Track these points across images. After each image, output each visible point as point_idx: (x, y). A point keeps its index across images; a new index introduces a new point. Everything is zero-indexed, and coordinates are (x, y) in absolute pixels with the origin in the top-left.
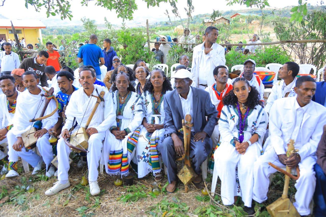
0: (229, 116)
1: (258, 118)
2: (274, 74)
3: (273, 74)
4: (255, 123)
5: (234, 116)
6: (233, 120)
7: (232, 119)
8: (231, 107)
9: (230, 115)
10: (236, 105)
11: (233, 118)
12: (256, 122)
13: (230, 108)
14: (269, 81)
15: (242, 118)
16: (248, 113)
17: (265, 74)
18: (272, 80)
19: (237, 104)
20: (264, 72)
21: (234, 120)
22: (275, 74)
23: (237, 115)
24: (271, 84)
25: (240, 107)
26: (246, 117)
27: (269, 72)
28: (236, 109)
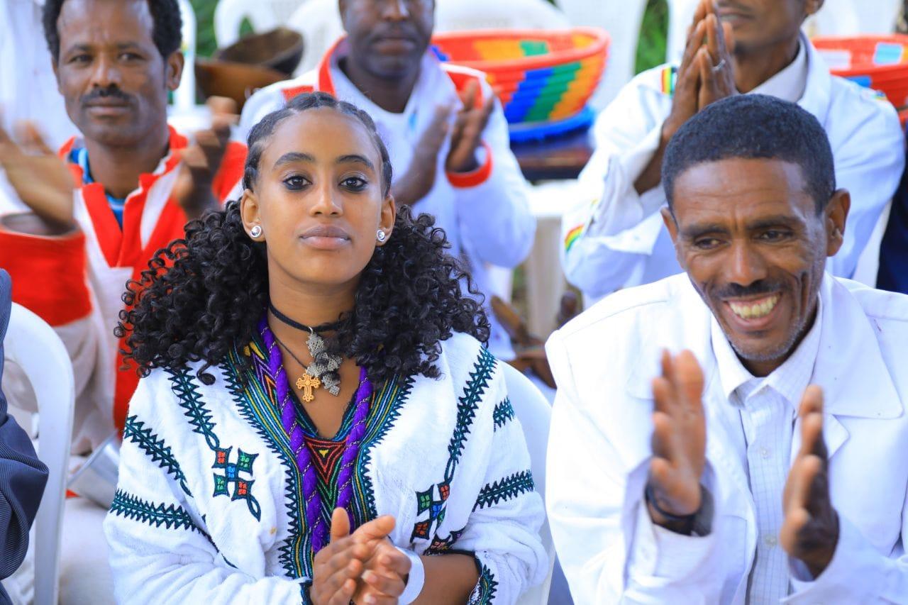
0: (200, 468)
1: (455, 448)
2: (594, 46)
3: (581, 48)
4: (437, 497)
5: (248, 461)
6: (244, 492)
7: (231, 486)
8: (209, 380)
9: (211, 456)
10: (251, 359)
11: (243, 475)
12: (445, 487)
13: (202, 389)
14: (560, 118)
15: (316, 469)
16: (368, 412)
17: (515, 57)
18: (582, 103)
19: (264, 349)
20: (514, 37)
21: (250, 499)
22: (602, 53)
23: (274, 446)
24: (577, 144)
25: (292, 366)
26: (357, 457)
27: (553, 40)
28: (258, 393)
